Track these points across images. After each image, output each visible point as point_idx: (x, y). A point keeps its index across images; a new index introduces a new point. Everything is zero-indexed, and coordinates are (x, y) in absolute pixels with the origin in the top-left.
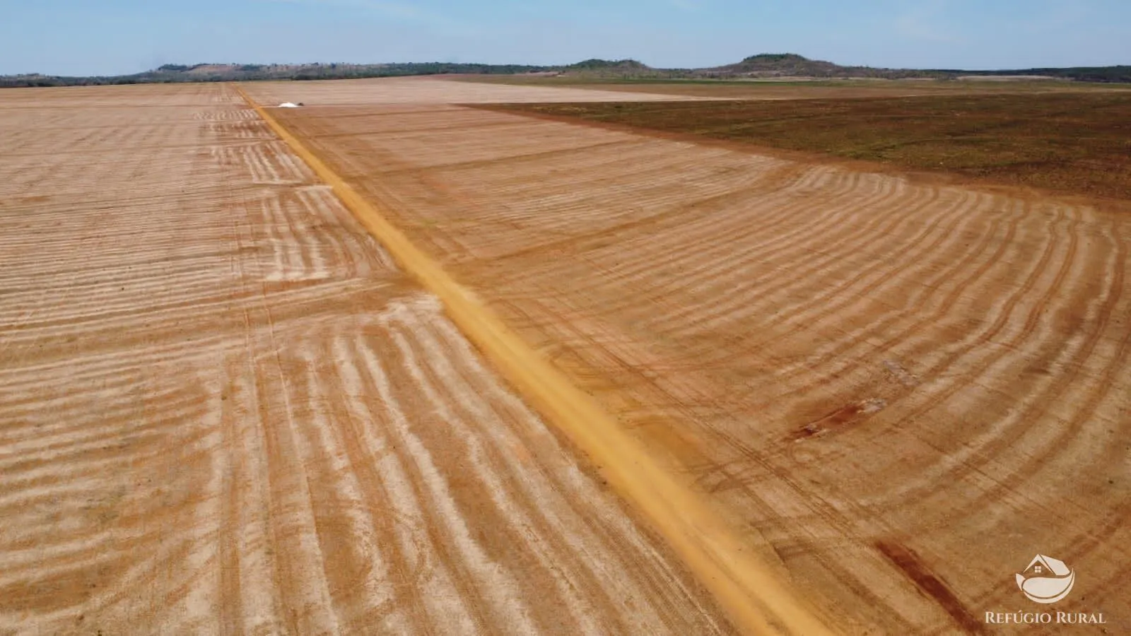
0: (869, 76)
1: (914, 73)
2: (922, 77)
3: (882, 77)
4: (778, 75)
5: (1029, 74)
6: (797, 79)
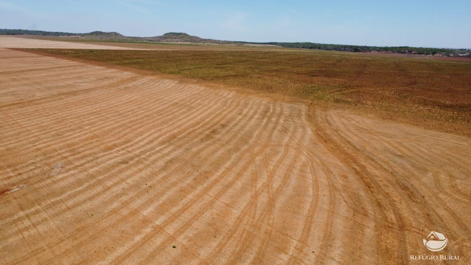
0: (212, 43)
1: (229, 42)
3: (217, 43)
5: (269, 44)
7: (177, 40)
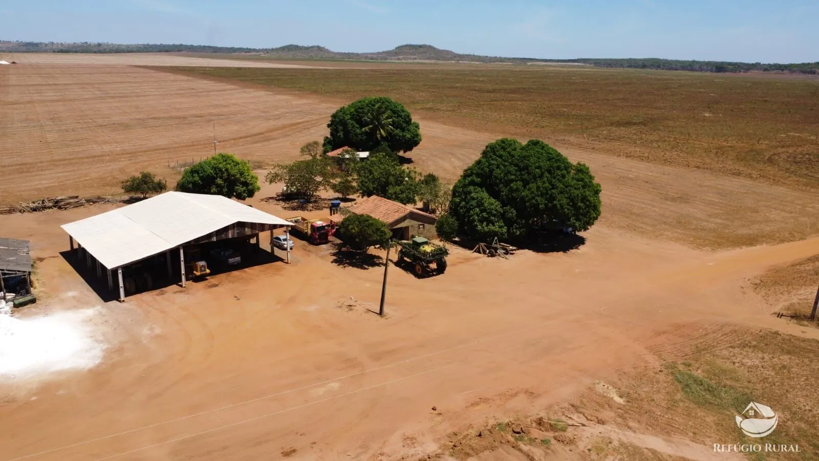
0: (473, 61)
1: (501, 60)
2: (505, 62)
3: (480, 61)
4: (415, 59)
6: (427, 61)
7: (415, 57)
